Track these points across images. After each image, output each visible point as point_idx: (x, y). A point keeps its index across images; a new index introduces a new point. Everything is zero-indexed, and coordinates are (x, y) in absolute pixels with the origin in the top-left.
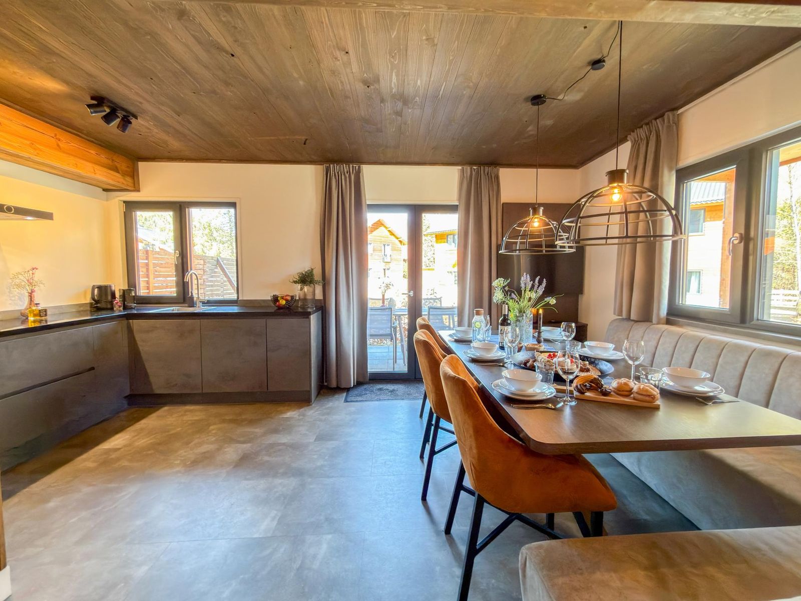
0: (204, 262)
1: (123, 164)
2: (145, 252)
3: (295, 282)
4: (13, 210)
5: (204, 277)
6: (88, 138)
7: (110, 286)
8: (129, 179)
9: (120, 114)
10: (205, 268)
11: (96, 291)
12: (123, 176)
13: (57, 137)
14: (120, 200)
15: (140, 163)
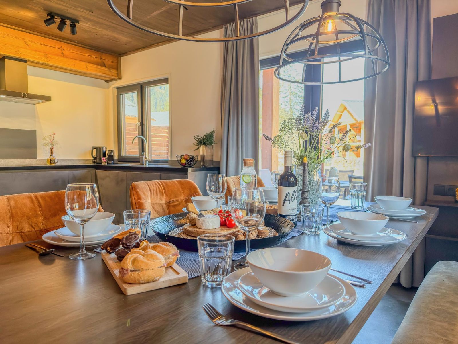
1: (108, 60)
4: (27, 95)
6: (82, 45)
7: (103, 148)
8: (114, 71)
11: (95, 150)
12: (109, 69)
13: (62, 48)
14: (114, 87)
15: (122, 58)
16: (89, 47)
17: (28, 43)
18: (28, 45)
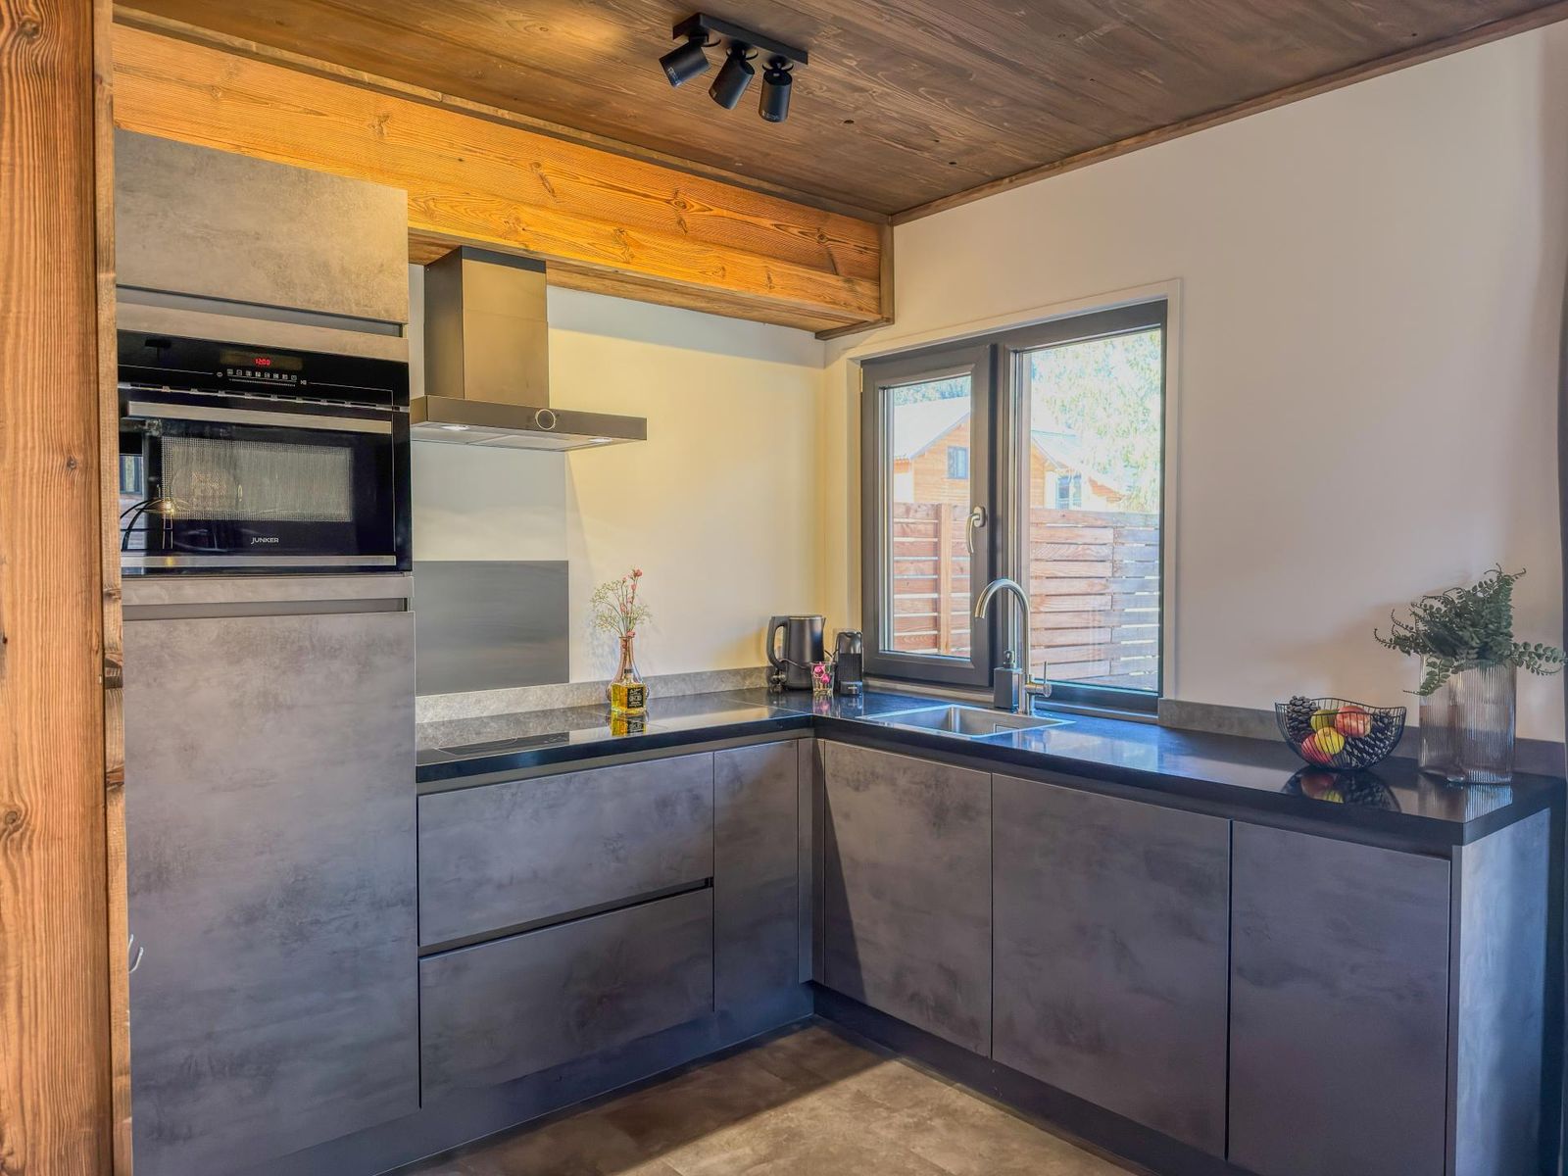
0: (1117, 535)
1: (848, 241)
2: (931, 513)
3: (1403, 644)
4: (555, 419)
5: (1114, 588)
6: (755, 182)
7: (811, 622)
8: (866, 288)
9: (758, 58)
10: (1117, 557)
11: (780, 633)
12: (848, 281)
13: (680, 197)
14: (851, 359)
15: (896, 229)
16: (780, 189)
17: (553, 180)
18: (552, 191)
